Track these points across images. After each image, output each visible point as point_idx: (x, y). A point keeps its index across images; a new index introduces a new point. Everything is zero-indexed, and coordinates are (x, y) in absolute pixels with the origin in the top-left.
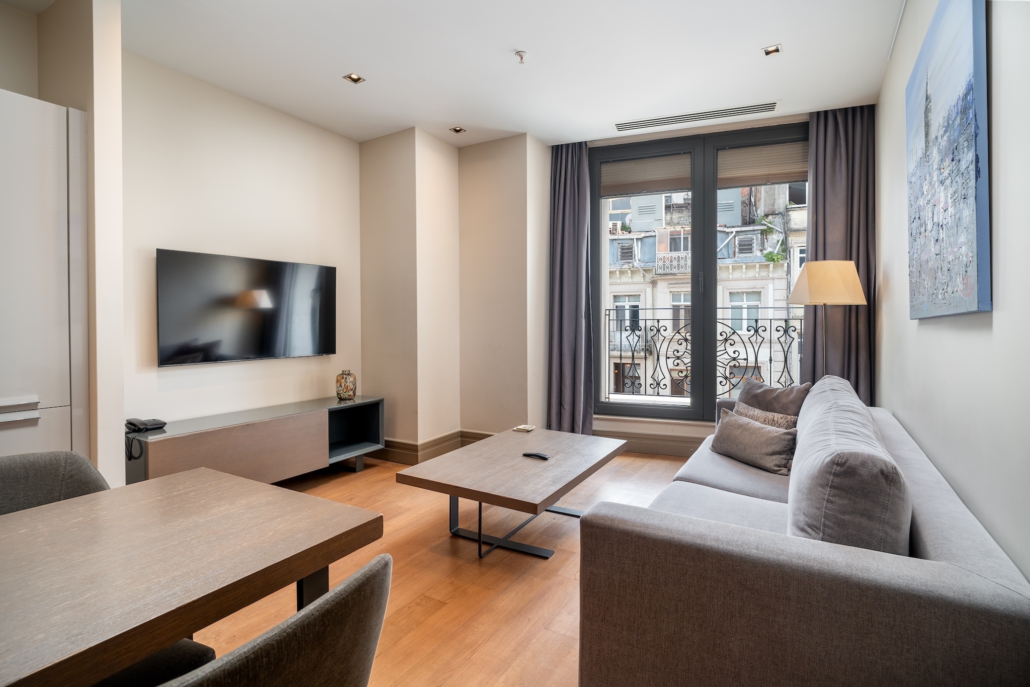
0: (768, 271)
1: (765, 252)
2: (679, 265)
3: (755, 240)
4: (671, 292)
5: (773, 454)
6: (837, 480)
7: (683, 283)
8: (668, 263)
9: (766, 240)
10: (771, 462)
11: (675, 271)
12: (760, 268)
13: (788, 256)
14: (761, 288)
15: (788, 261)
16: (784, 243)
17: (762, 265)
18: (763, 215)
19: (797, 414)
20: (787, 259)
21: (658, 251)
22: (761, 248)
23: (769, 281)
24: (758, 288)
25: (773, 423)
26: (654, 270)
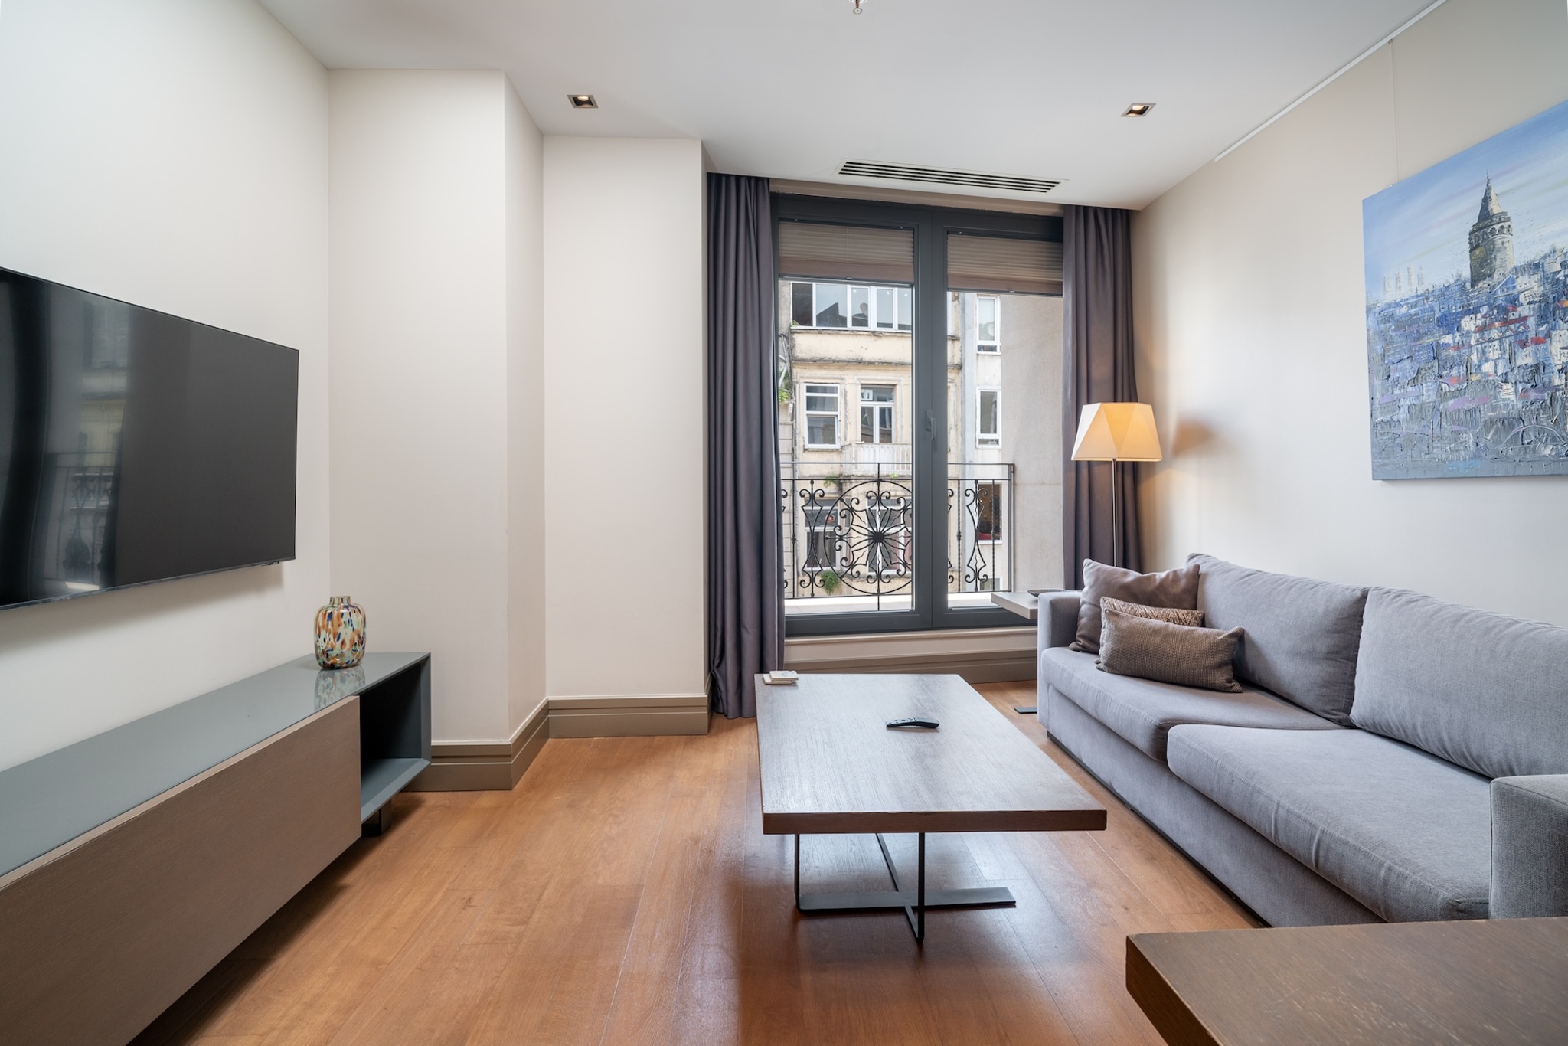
5: (1220, 665)
13: (793, 394)
15: (793, 401)
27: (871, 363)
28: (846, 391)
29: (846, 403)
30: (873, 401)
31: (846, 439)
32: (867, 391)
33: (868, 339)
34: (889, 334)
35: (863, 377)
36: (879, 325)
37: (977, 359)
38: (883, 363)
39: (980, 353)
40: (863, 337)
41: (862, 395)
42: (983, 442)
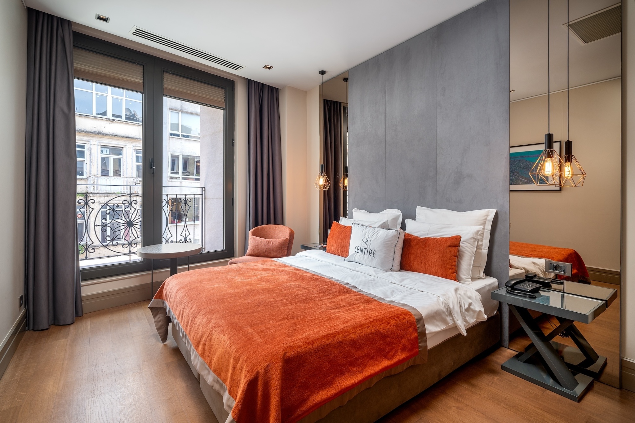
27: (106, 135)
28: (91, 149)
29: (90, 154)
30: (109, 154)
31: (90, 174)
32: (106, 149)
33: (106, 122)
34: (119, 121)
35: (102, 141)
36: (113, 116)
37: (169, 139)
38: (115, 136)
39: (171, 136)
40: (102, 121)
41: (102, 151)
42: (171, 178)
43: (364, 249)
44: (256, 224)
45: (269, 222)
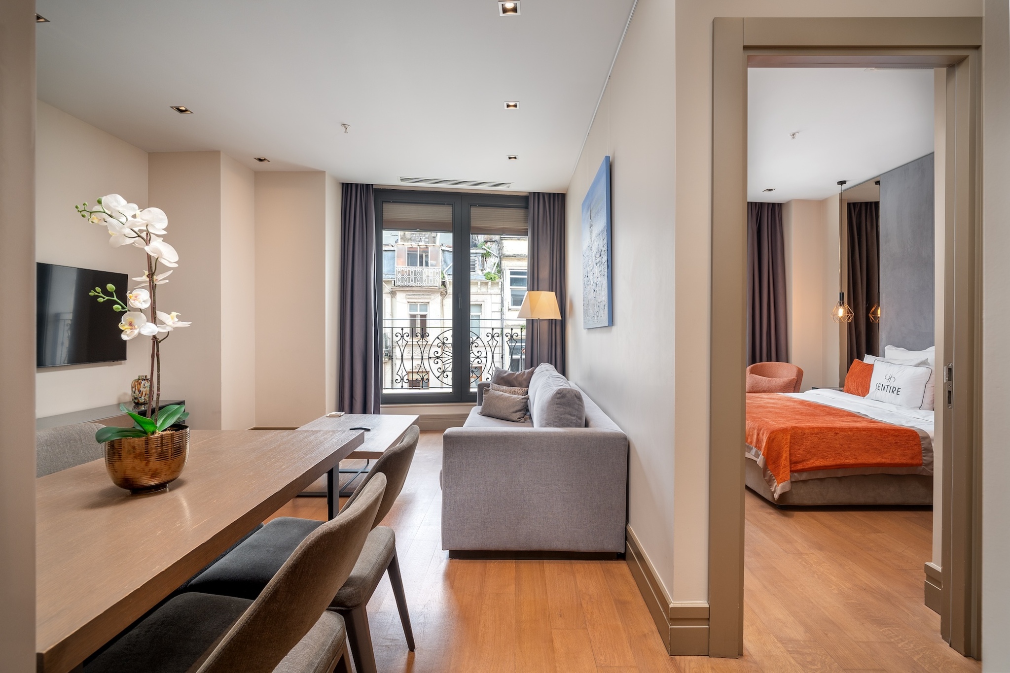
0: (487, 288)
1: (485, 272)
2: (415, 278)
3: (477, 261)
4: (408, 302)
5: (517, 412)
6: (559, 400)
7: (419, 295)
8: (406, 276)
9: (485, 262)
10: (516, 416)
11: (412, 284)
12: (481, 285)
13: (502, 276)
14: (482, 301)
15: (502, 280)
16: (499, 265)
17: (483, 282)
18: (483, 241)
19: (528, 387)
20: (501, 279)
21: (397, 265)
22: (482, 268)
23: (488, 295)
24: (479, 302)
25: (515, 393)
26: (393, 282)
43: (886, 387)
44: (753, 361)
45: (769, 359)
